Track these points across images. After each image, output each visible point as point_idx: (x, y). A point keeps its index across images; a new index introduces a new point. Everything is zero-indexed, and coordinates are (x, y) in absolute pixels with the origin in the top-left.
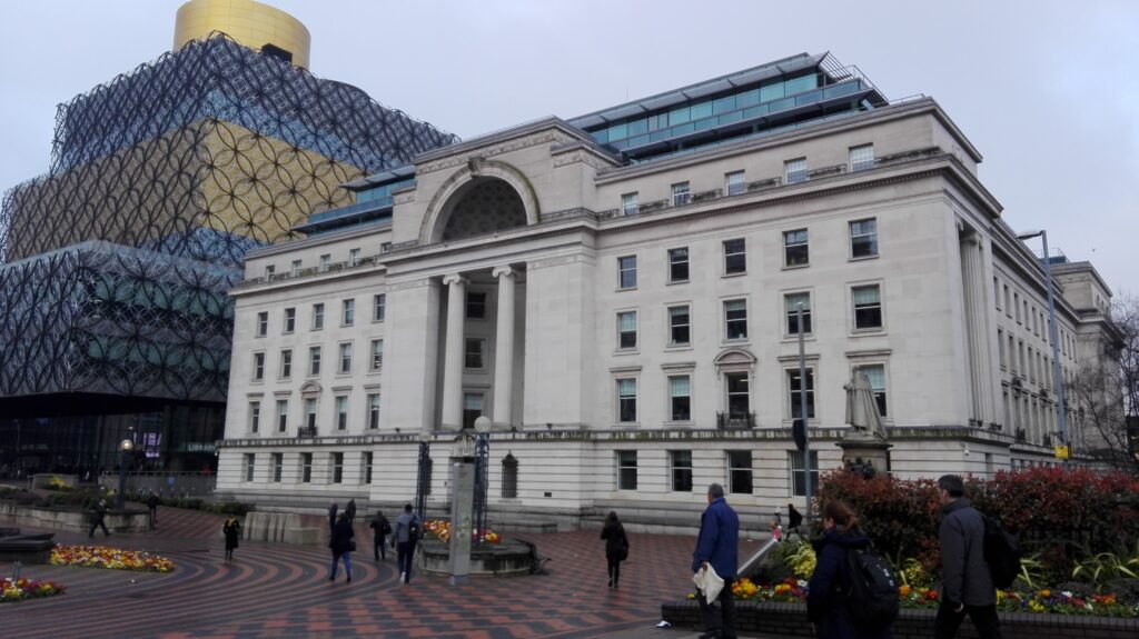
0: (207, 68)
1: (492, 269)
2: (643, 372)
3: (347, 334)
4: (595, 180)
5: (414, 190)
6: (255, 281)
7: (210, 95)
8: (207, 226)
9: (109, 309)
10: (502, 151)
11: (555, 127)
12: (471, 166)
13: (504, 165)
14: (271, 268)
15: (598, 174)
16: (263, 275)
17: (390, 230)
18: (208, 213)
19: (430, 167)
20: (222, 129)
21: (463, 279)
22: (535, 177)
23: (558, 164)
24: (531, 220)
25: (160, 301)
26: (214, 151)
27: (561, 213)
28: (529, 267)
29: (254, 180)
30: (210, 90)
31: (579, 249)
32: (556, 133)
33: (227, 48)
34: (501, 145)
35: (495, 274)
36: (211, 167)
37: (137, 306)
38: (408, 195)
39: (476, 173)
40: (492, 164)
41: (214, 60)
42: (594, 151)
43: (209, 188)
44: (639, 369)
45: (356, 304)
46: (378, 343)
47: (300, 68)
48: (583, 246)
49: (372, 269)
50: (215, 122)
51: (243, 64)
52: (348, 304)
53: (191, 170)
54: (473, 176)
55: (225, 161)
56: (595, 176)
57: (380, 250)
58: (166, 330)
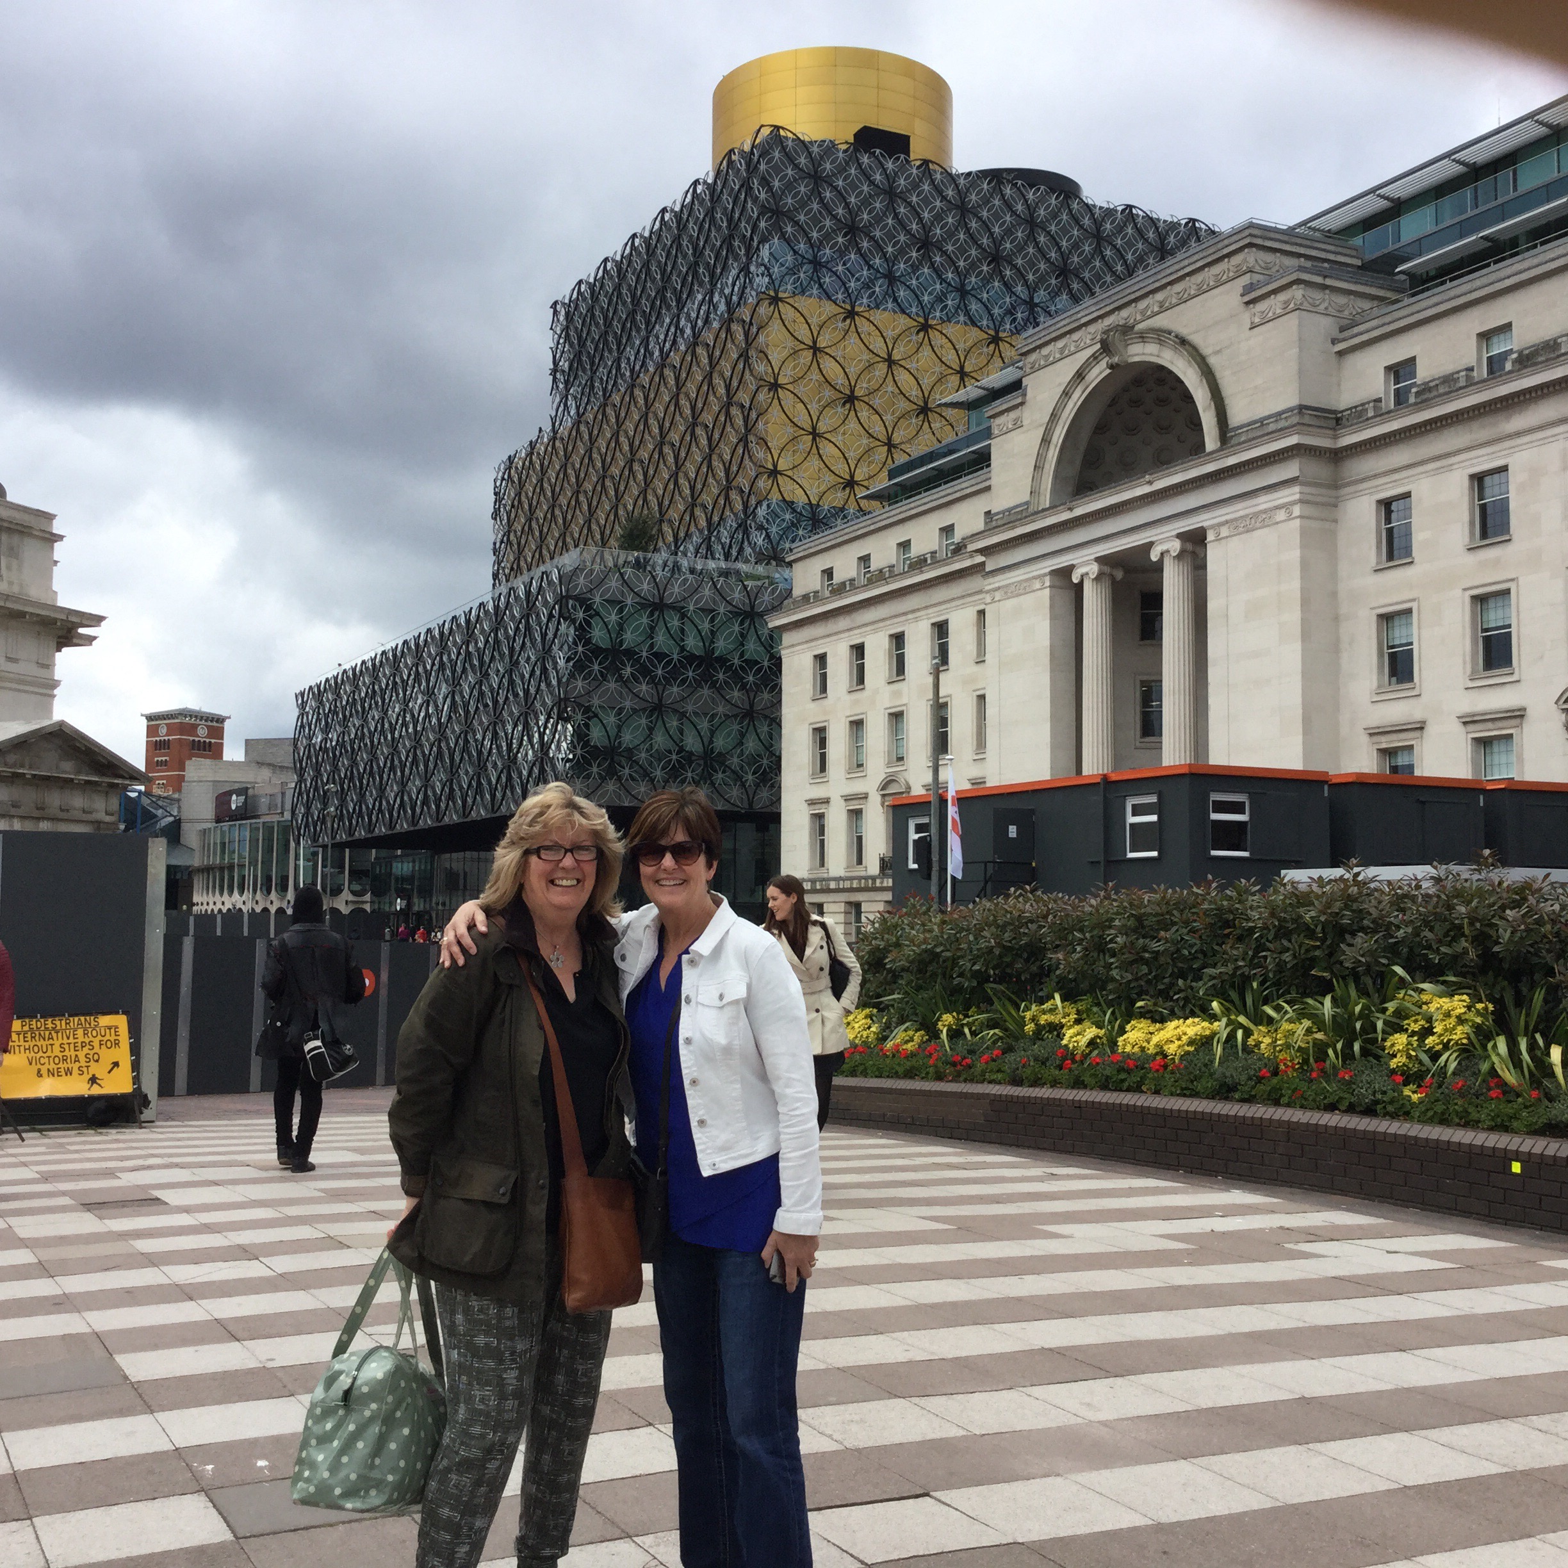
0: (755, 200)
1: (1150, 545)
2: (1430, 730)
3: (941, 685)
4: (1334, 342)
5: (1022, 404)
6: (806, 598)
7: (765, 252)
8: (775, 497)
9: (613, 662)
10: (1163, 308)
11: (1250, 245)
12: (1106, 348)
13: (1161, 336)
14: (829, 573)
15: (1342, 329)
16: (818, 587)
17: (988, 488)
18: (774, 473)
19: (1046, 357)
20: (787, 311)
21: (1107, 569)
22: (1219, 352)
23: (1257, 320)
24: (1211, 442)
25: (692, 643)
26: (776, 357)
27: (1262, 422)
28: (1210, 536)
29: (850, 399)
30: (764, 240)
31: (1292, 494)
32: (1250, 257)
33: (787, 155)
34: (1159, 296)
35: (1154, 556)
36: (775, 386)
37: (656, 655)
38: (1013, 415)
39: (1116, 359)
40: (1143, 337)
41: (765, 182)
42: (1328, 282)
43: (774, 427)
44: (1420, 727)
45: (952, 628)
46: (982, 698)
47: (926, 162)
48: (1302, 484)
49: (967, 563)
50: (775, 300)
51: (816, 178)
52: (941, 629)
53: (744, 397)
54: (1111, 367)
55: (799, 372)
56: (1335, 333)
57: (980, 525)
58: (706, 691)
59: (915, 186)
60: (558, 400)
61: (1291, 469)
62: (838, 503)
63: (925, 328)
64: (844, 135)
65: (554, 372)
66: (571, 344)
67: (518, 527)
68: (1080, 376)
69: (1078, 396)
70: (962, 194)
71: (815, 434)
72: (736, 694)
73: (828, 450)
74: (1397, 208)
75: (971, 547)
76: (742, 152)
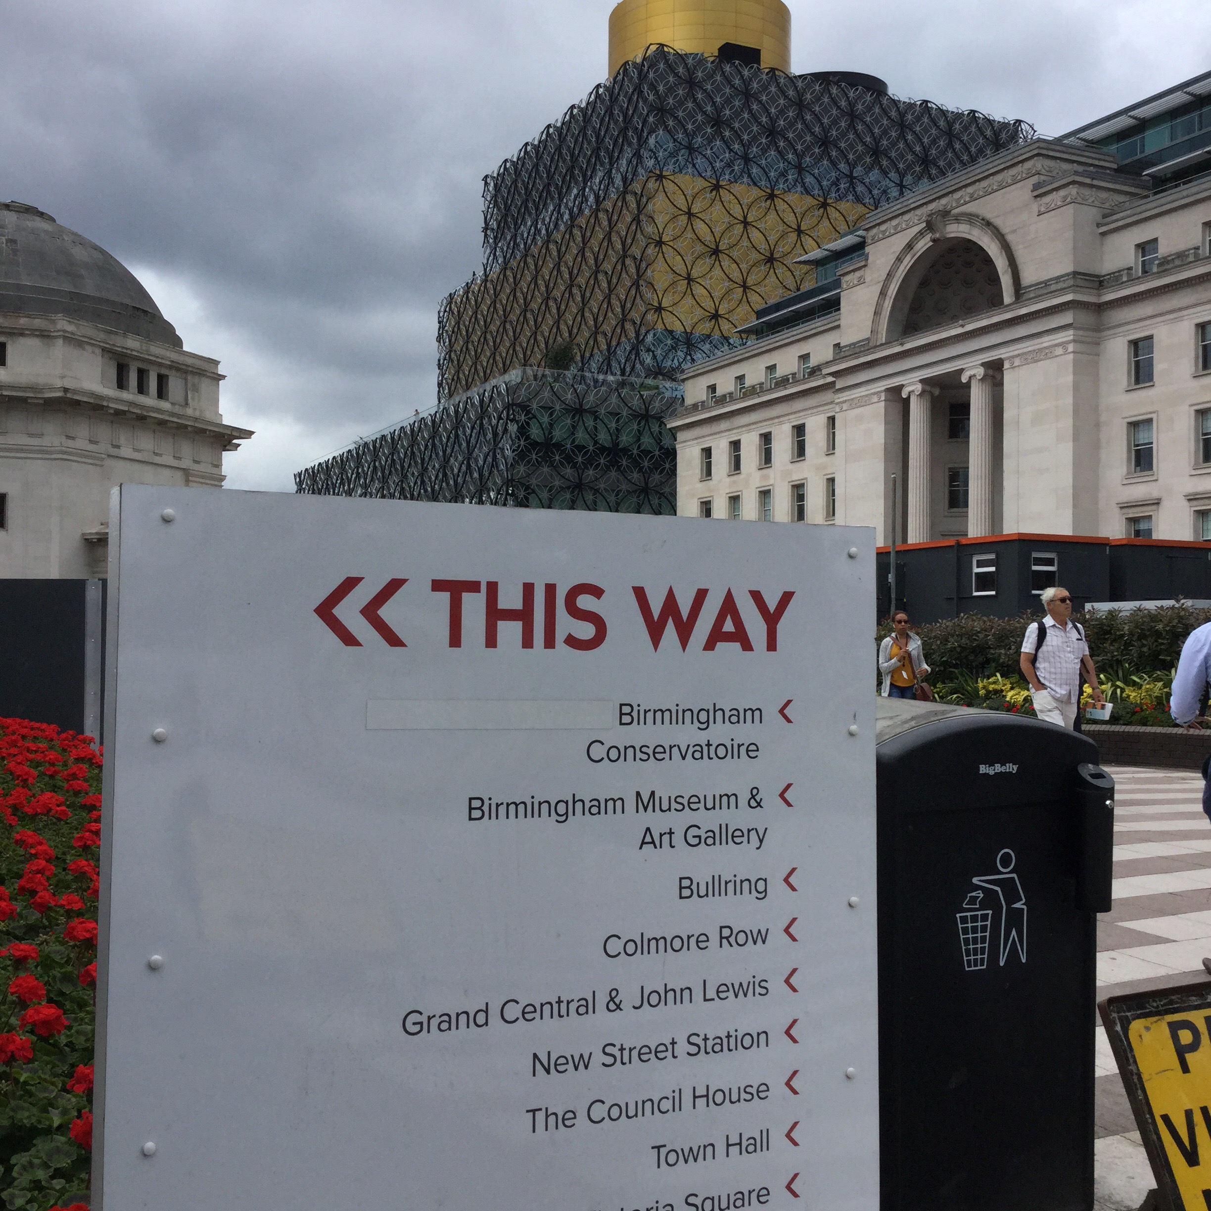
0: (645, 100)
1: (962, 371)
2: (1165, 504)
3: (800, 472)
4: (1098, 225)
5: (865, 266)
6: (695, 407)
7: (652, 141)
8: (660, 327)
9: (546, 452)
10: (973, 199)
11: (1038, 155)
12: (930, 227)
13: (971, 218)
14: (713, 388)
15: (1105, 216)
16: (705, 398)
17: (838, 326)
18: (659, 309)
19: (884, 232)
20: (669, 186)
21: (928, 388)
22: (1014, 231)
23: (1043, 209)
24: (1008, 298)
25: (603, 438)
26: (660, 220)
27: (1046, 283)
28: (1007, 365)
29: (716, 252)
30: (650, 133)
31: (1069, 335)
32: (1038, 164)
33: (669, 66)
34: (970, 190)
35: (964, 379)
36: (660, 243)
37: (577, 447)
38: (858, 274)
39: (938, 235)
40: (957, 219)
41: (653, 87)
42: (1095, 182)
43: (659, 274)
44: (1157, 503)
45: (808, 429)
46: (831, 481)
47: (773, 70)
48: (1076, 328)
49: (821, 382)
50: (660, 177)
51: (692, 83)
52: (800, 430)
53: (636, 251)
54: (934, 240)
55: (677, 232)
56: (1099, 219)
57: (829, 355)
58: (613, 474)
59: (765, 88)
60: (488, 251)
61: (1067, 318)
62: (707, 332)
63: (771, 197)
64: (711, 50)
65: (485, 229)
66: (499, 209)
67: (457, 347)
68: (909, 246)
69: (908, 262)
70: (800, 95)
71: (689, 279)
72: (635, 476)
73: (699, 290)
74: (1142, 125)
75: (825, 371)
76: (634, 63)
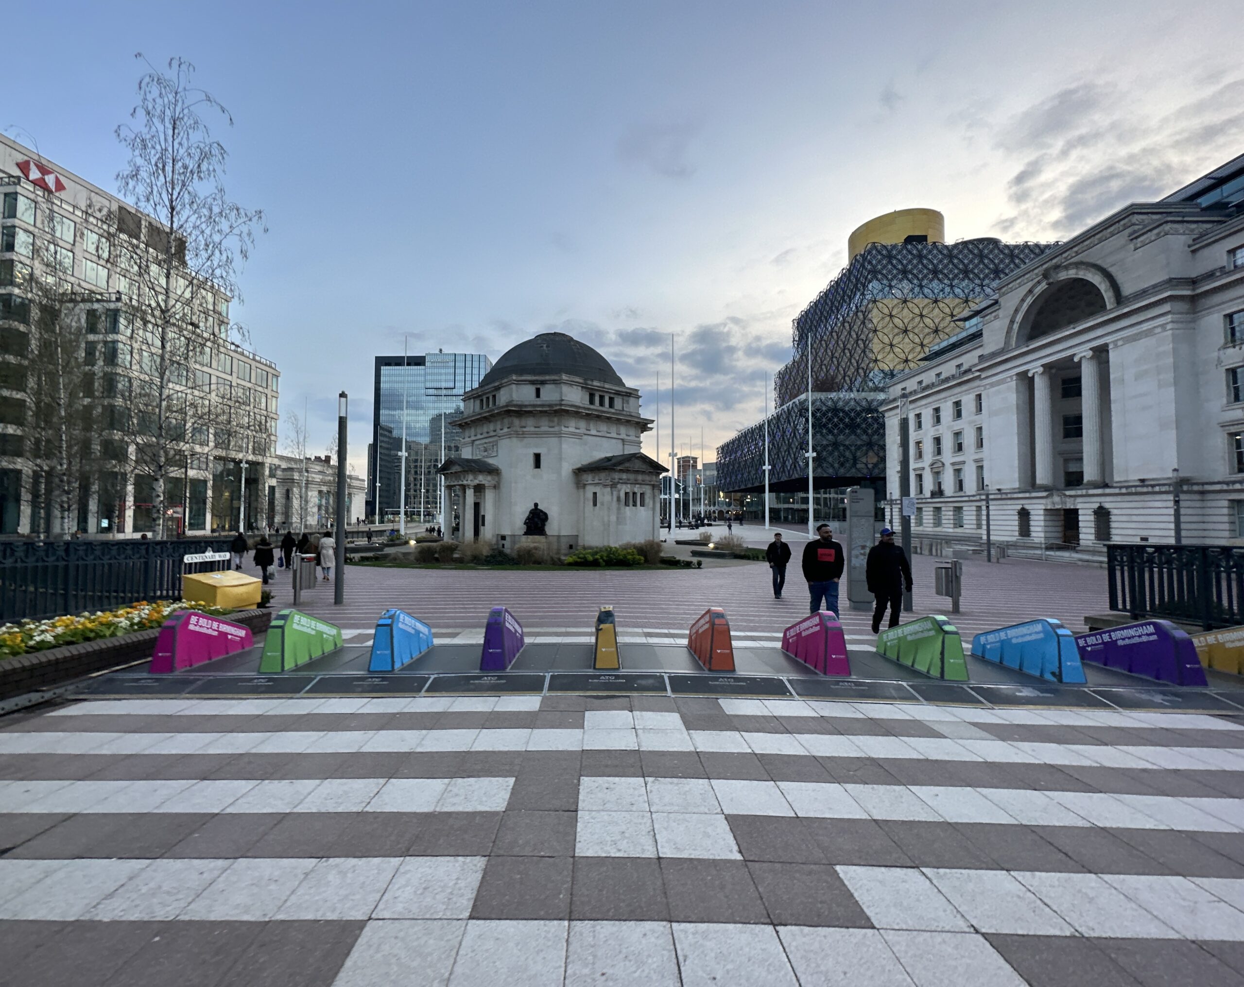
0: (866, 269)
1: (1074, 356)
3: (958, 425)
4: (1190, 246)
5: (998, 310)
6: (895, 400)
7: (870, 286)
8: (876, 369)
10: (1077, 253)
11: (1133, 214)
12: (1045, 276)
13: (1079, 265)
14: (904, 389)
15: (1195, 239)
16: (900, 395)
17: (981, 346)
18: (876, 361)
19: (1012, 288)
20: (880, 305)
21: (1047, 369)
22: (1112, 265)
23: (1139, 245)
24: (1110, 305)
26: (875, 321)
27: (1145, 290)
28: (1111, 346)
29: (906, 331)
30: (870, 282)
31: (1169, 318)
32: (1133, 219)
33: (878, 251)
34: (1076, 249)
35: (1076, 359)
36: (875, 331)
38: (994, 315)
39: (1051, 280)
40: (1067, 268)
41: (870, 262)
43: (876, 346)
45: (963, 403)
46: (980, 429)
47: (934, 243)
48: (1174, 314)
49: (971, 376)
50: (875, 301)
51: (890, 257)
52: (958, 404)
53: (863, 337)
54: (1049, 284)
55: (884, 325)
56: (1191, 242)
57: (976, 361)
58: (853, 437)
59: (930, 252)
60: (795, 350)
61: (1167, 307)
62: (901, 369)
63: (936, 302)
64: (899, 240)
65: (793, 341)
66: (800, 332)
68: (1030, 291)
69: (1029, 300)
70: (950, 252)
71: (891, 345)
72: (864, 437)
73: (896, 350)
74: (1218, 183)
75: (973, 370)
76: (861, 255)
